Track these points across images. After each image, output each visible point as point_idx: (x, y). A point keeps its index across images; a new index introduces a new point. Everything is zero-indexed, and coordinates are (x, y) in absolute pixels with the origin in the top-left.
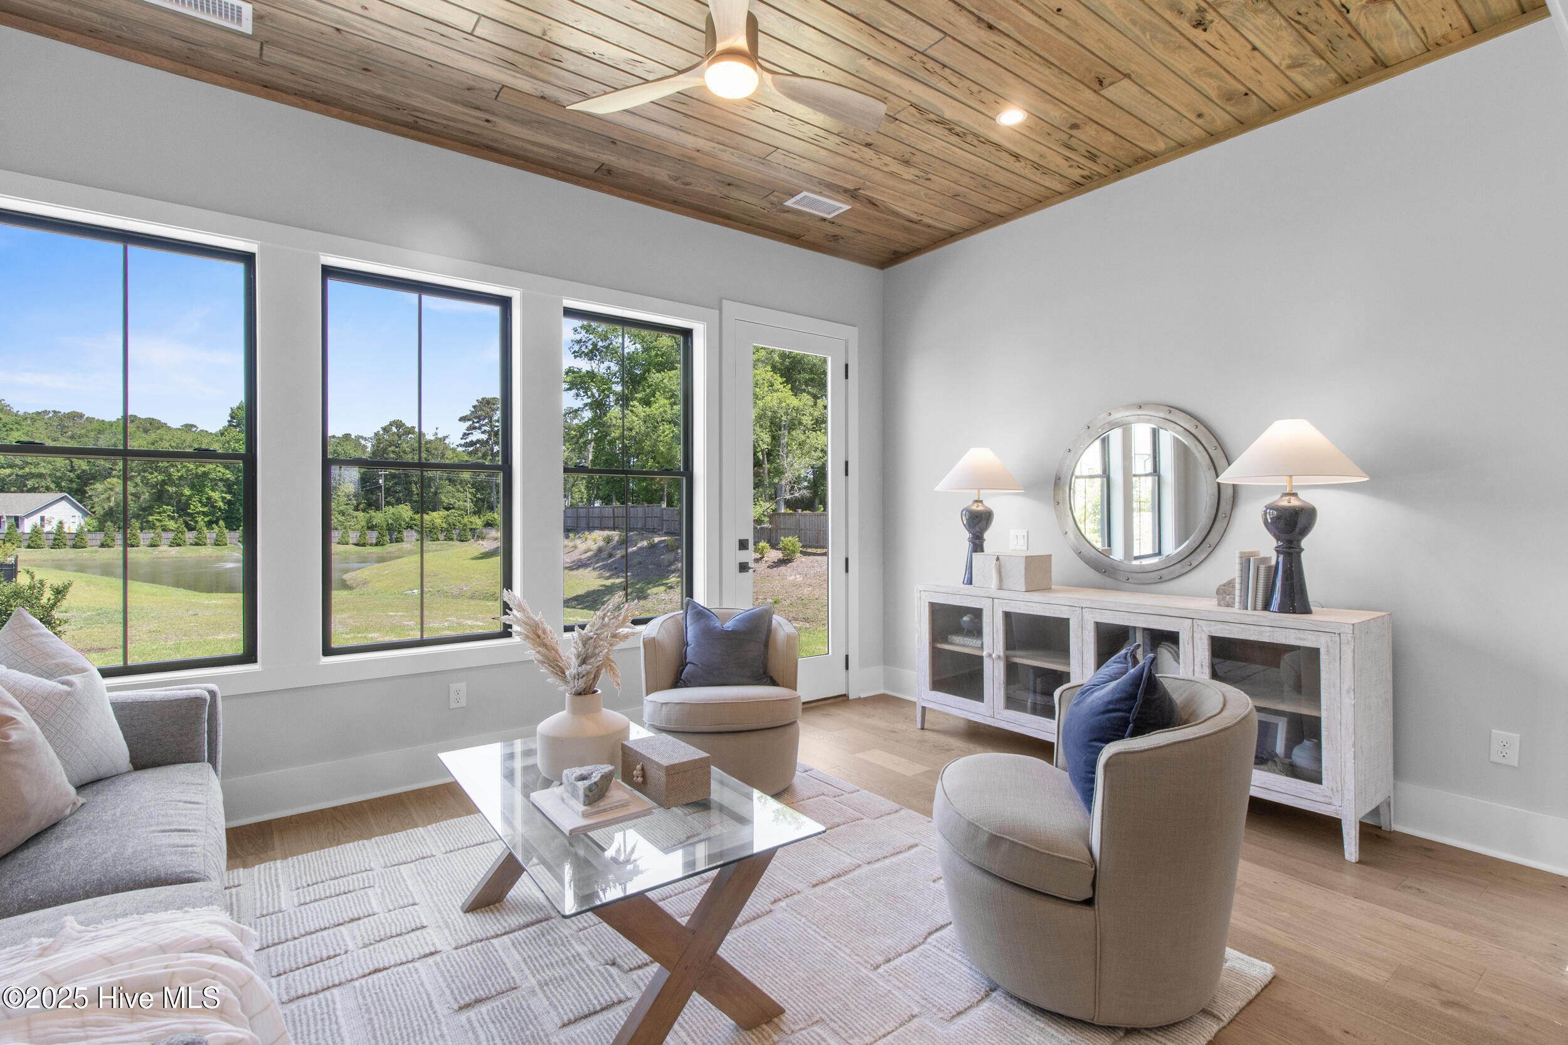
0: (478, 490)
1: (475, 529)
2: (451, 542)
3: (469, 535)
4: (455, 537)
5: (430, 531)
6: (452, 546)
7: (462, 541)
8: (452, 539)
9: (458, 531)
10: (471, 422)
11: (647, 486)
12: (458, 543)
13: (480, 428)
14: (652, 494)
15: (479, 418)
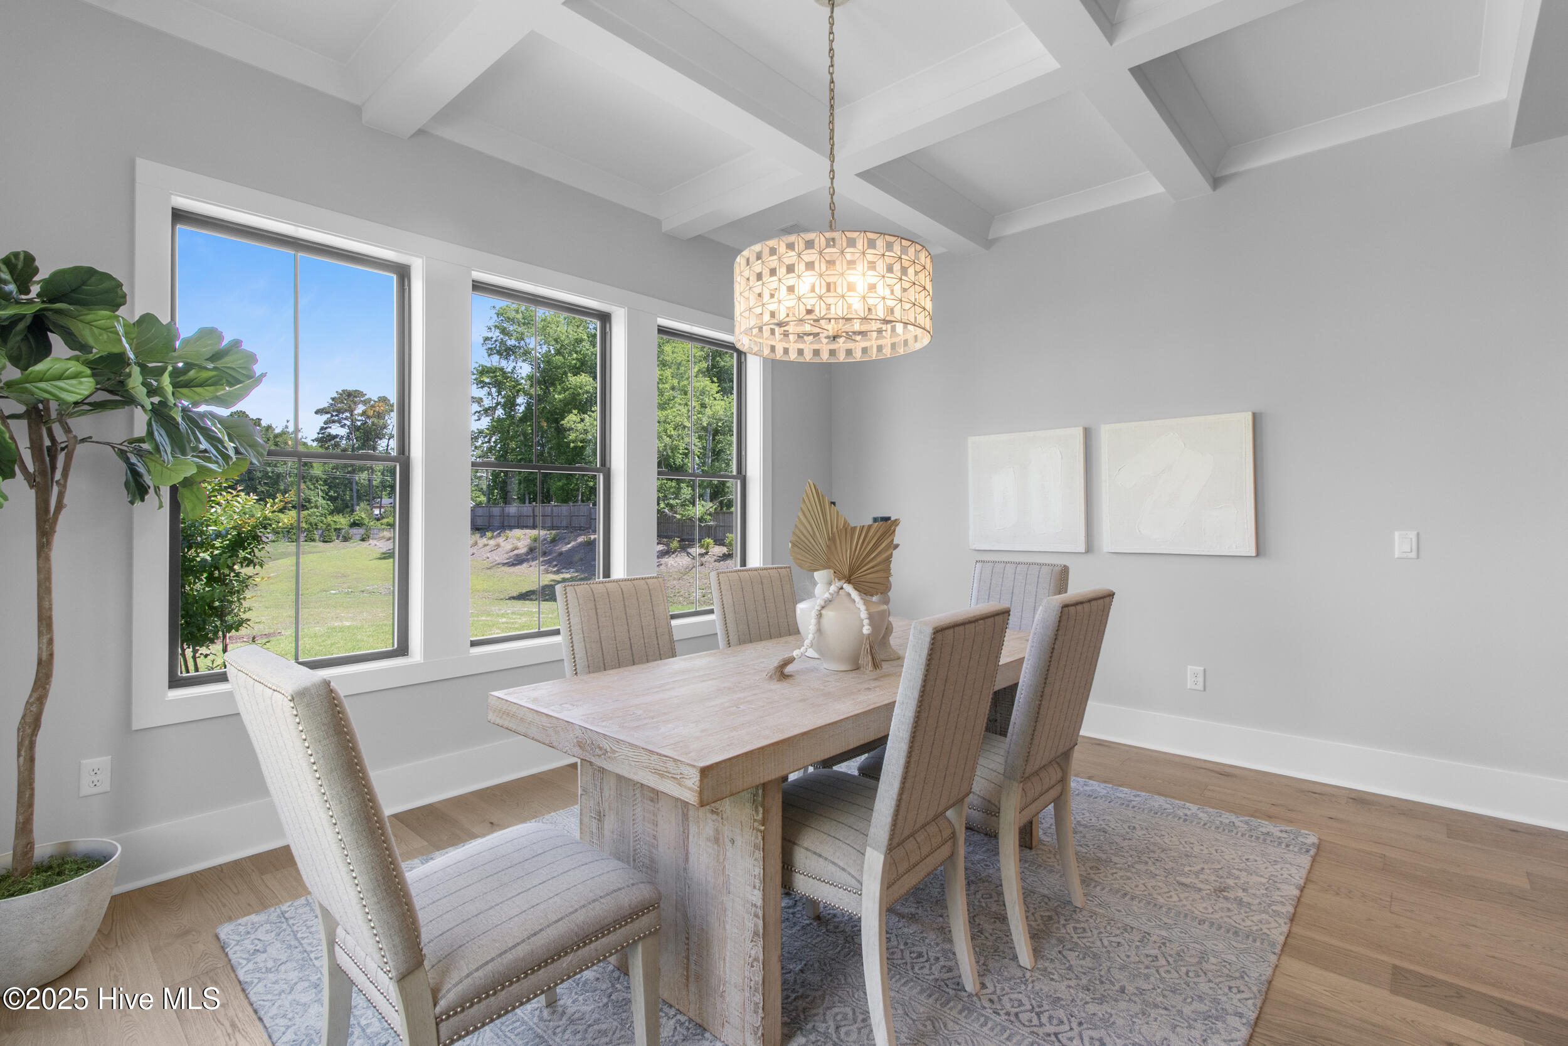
0: (330, 488)
1: (340, 529)
2: (312, 543)
3: (334, 535)
4: (317, 537)
5: (288, 532)
6: (315, 547)
7: (326, 542)
8: (314, 540)
9: (320, 532)
10: (329, 416)
11: (563, 486)
12: (321, 544)
13: (339, 422)
14: (568, 494)
15: (339, 411)
